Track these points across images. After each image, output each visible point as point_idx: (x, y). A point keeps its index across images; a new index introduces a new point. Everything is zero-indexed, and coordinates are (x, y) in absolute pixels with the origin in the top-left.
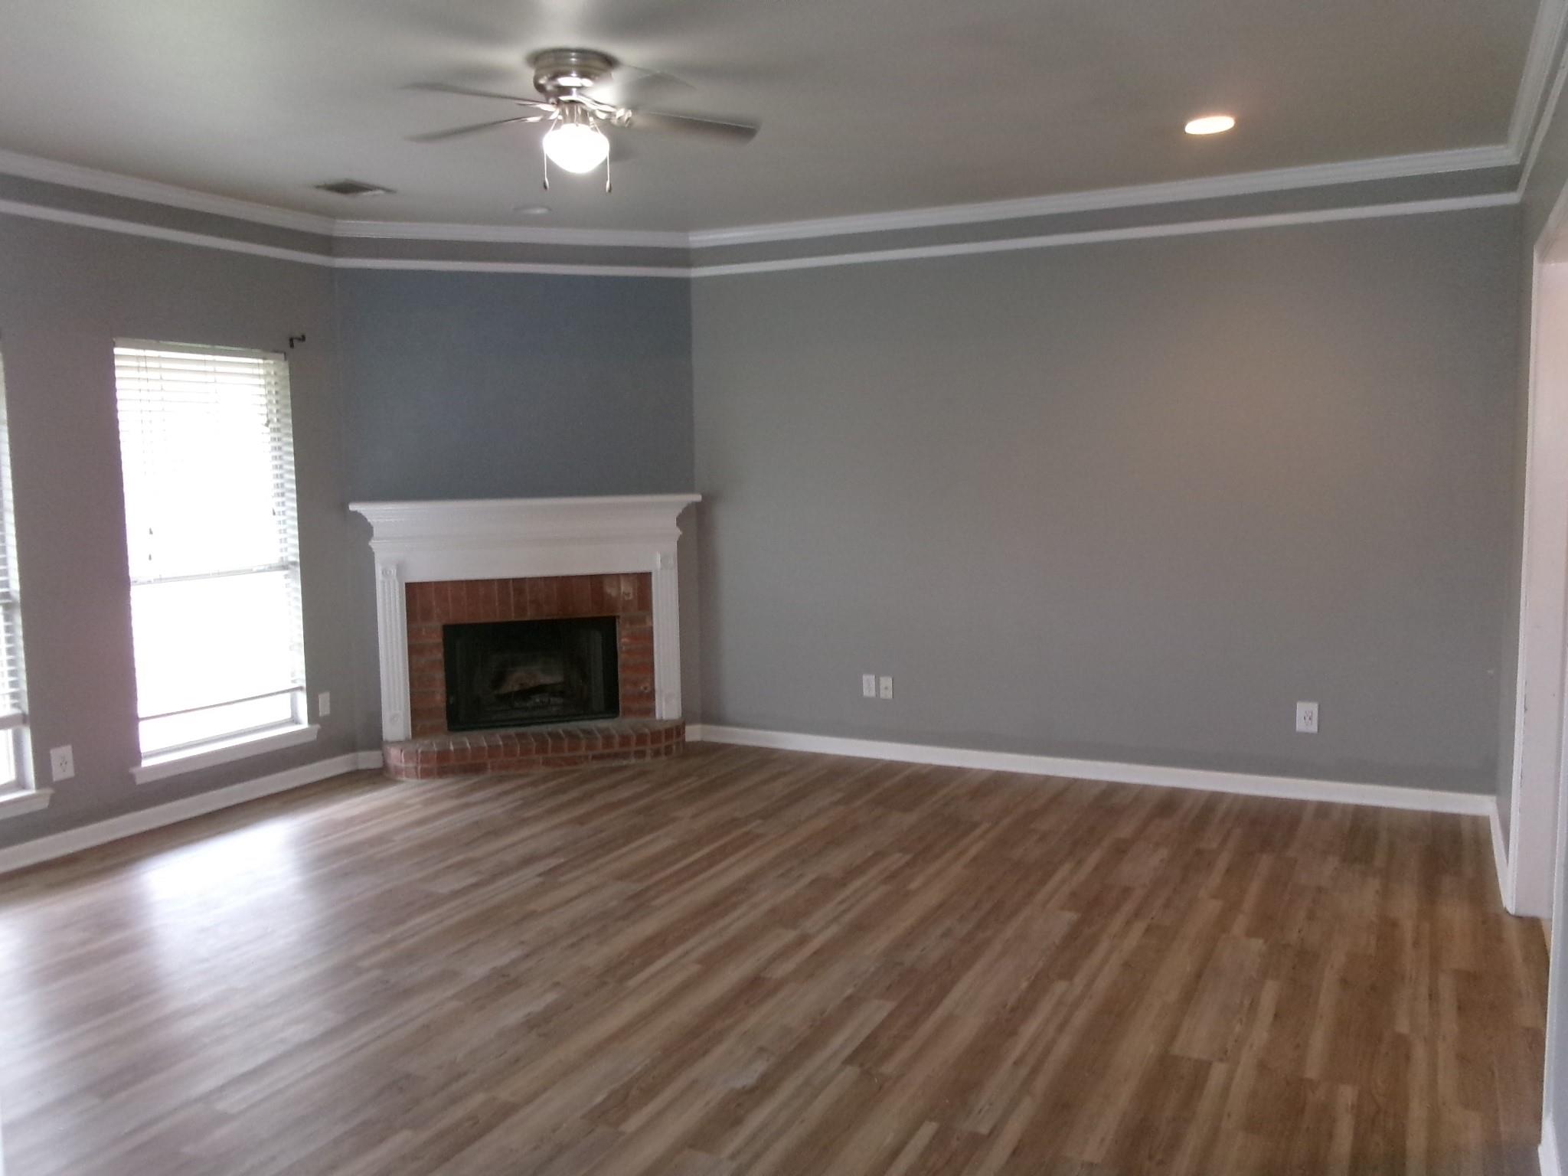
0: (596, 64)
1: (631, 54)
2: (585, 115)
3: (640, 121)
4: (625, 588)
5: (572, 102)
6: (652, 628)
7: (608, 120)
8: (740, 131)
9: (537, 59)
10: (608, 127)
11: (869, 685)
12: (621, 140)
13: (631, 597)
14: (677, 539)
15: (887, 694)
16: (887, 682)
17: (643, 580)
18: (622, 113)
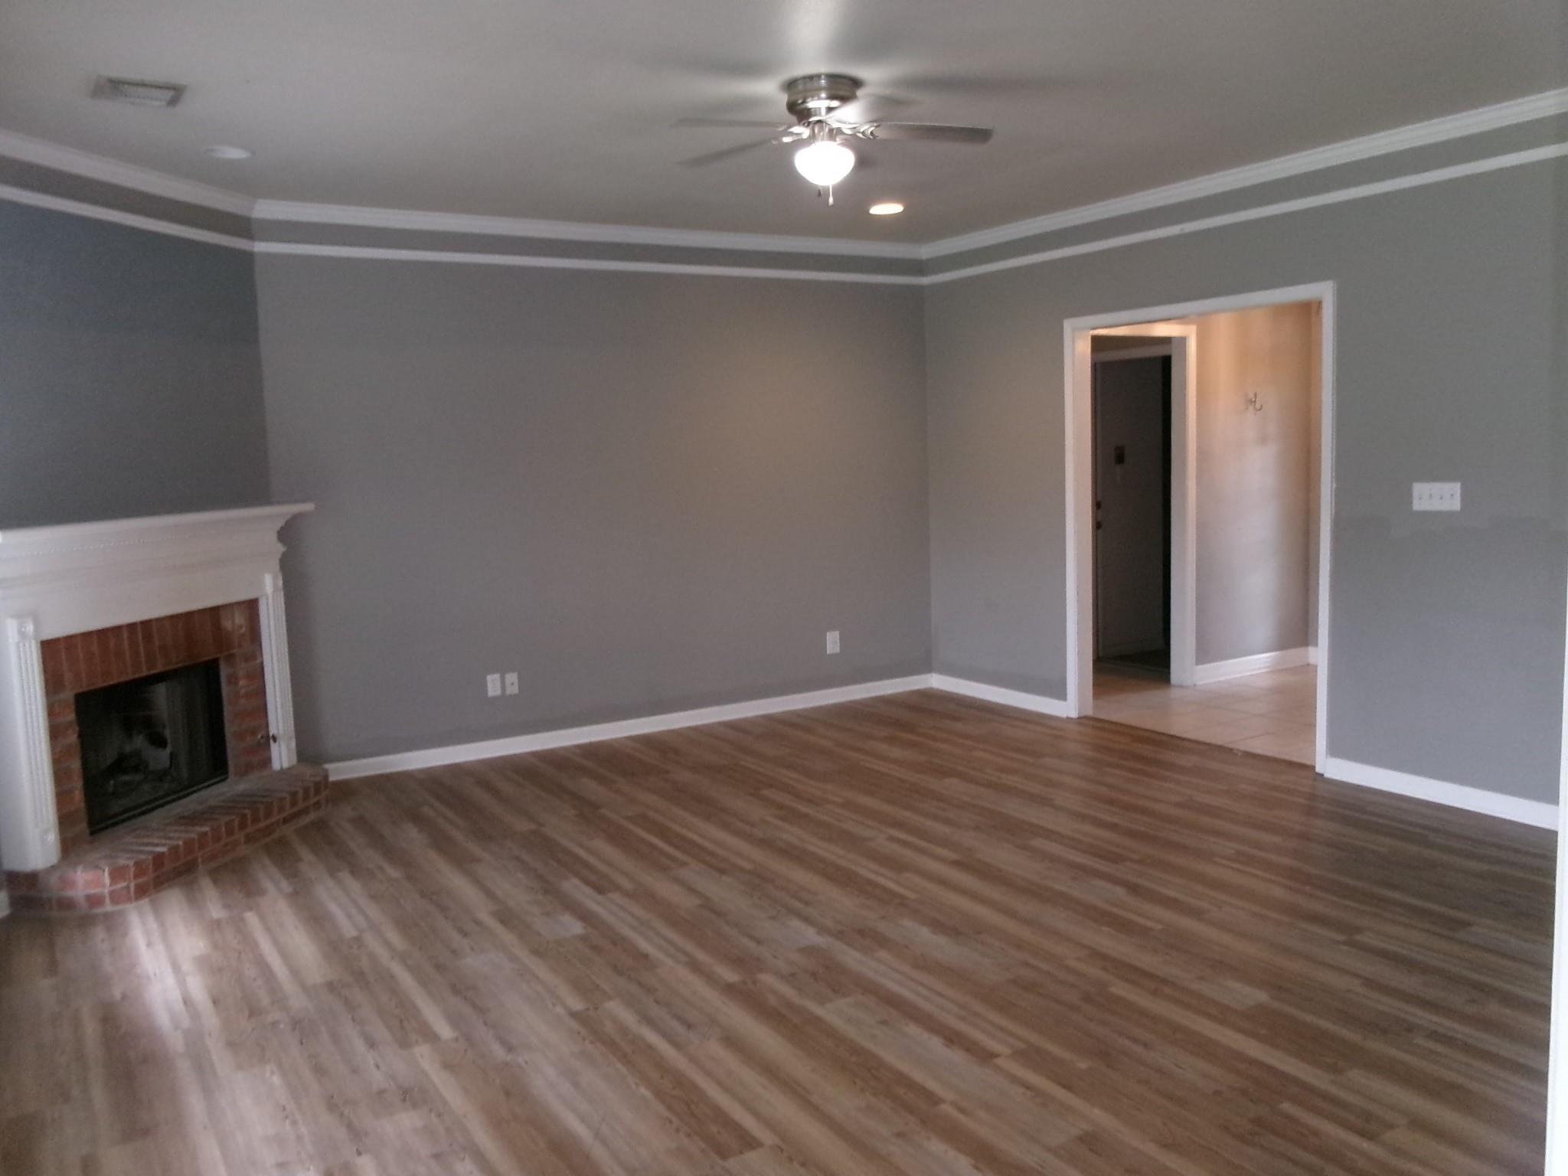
0: (844, 88)
1: (874, 75)
2: (834, 134)
3: (881, 134)
4: (239, 619)
5: (820, 121)
6: (262, 663)
7: (854, 136)
8: (980, 135)
9: (790, 85)
10: (855, 142)
11: (493, 685)
12: (867, 153)
13: (243, 630)
14: (279, 556)
15: (513, 689)
16: (512, 678)
17: (251, 607)
18: (868, 128)
